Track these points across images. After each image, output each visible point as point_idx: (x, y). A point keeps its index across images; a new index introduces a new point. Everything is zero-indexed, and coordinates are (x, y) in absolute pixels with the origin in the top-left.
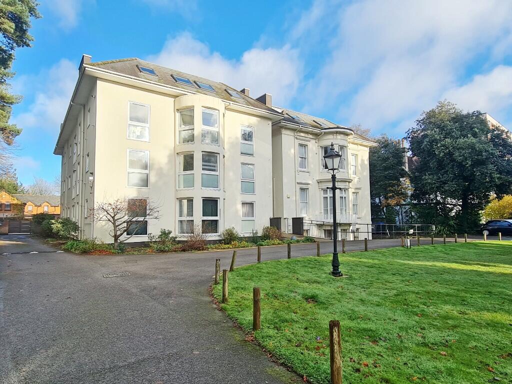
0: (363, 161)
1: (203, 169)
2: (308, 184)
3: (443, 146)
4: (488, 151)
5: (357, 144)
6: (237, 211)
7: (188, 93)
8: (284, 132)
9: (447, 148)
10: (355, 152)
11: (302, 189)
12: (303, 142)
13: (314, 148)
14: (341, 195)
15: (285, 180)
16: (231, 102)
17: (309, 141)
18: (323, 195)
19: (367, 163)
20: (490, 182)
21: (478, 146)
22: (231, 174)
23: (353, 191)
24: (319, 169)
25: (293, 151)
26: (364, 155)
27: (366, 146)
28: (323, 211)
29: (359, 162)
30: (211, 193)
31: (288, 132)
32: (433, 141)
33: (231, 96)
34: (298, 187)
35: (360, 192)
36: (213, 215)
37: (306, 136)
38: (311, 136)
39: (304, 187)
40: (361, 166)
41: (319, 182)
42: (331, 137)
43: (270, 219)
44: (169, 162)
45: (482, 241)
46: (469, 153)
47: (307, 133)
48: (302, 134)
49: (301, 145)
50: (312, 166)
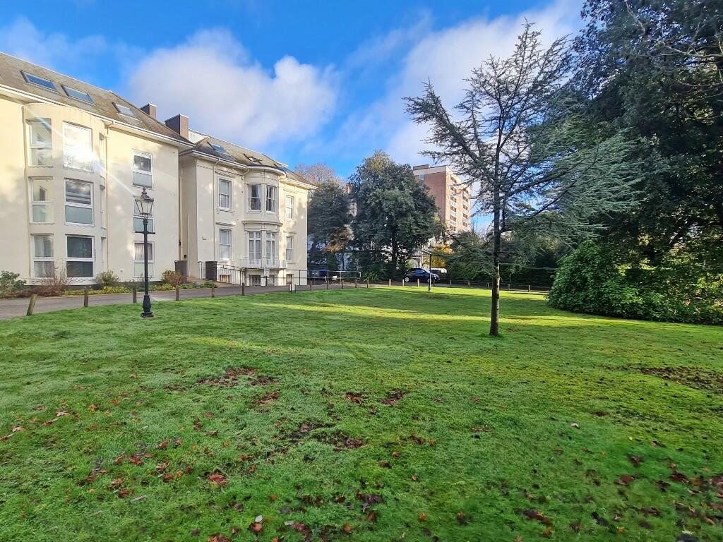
0: (300, 204)
1: (67, 200)
2: (230, 225)
3: (375, 195)
4: (407, 204)
5: (293, 185)
6: (128, 252)
7: (41, 101)
8: (199, 163)
9: (378, 198)
10: (292, 194)
11: (222, 230)
12: (227, 178)
13: (240, 186)
14: (269, 239)
15: (200, 219)
16: (114, 121)
17: (233, 177)
18: (248, 238)
19: (305, 206)
20: (409, 233)
21: (401, 199)
22: (119, 208)
23: (288, 235)
24: (245, 210)
25: (211, 186)
26: (302, 197)
27: (306, 189)
28: (248, 255)
29: (296, 204)
30: (80, 229)
31: (206, 164)
32: (367, 190)
33: (119, 112)
34: (218, 228)
35: (295, 236)
36: (85, 255)
37: (230, 170)
38: (236, 172)
39: (226, 228)
40: (298, 210)
41: (245, 223)
42: (258, 174)
43: (175, 263)
44: (18, 187)
45: (388, 288)
46: (394, 205)
47: (231, 167)
48: (225, 169)
49: (223, 181)
50: (237, 206)
